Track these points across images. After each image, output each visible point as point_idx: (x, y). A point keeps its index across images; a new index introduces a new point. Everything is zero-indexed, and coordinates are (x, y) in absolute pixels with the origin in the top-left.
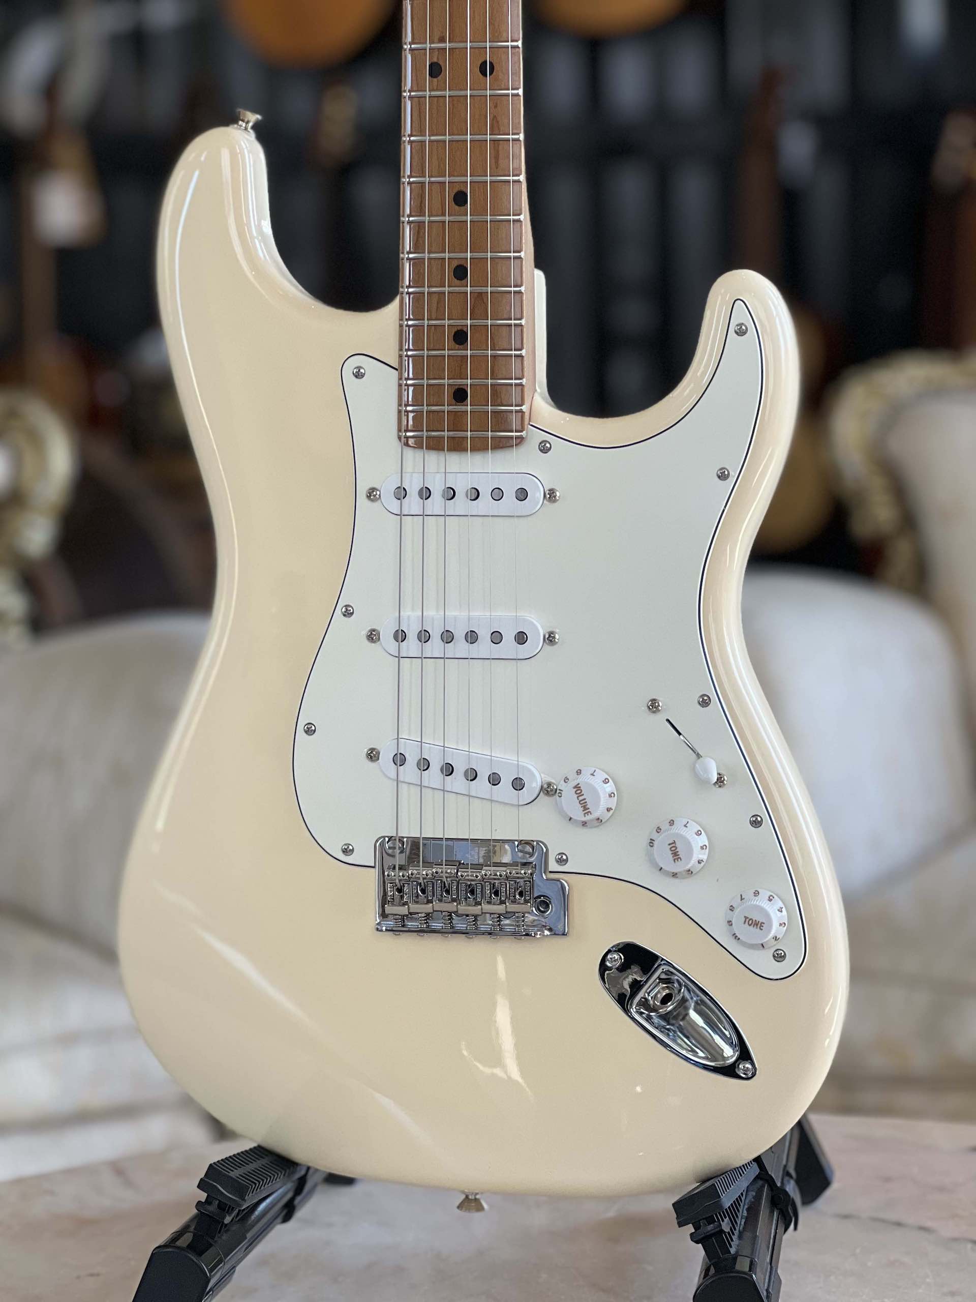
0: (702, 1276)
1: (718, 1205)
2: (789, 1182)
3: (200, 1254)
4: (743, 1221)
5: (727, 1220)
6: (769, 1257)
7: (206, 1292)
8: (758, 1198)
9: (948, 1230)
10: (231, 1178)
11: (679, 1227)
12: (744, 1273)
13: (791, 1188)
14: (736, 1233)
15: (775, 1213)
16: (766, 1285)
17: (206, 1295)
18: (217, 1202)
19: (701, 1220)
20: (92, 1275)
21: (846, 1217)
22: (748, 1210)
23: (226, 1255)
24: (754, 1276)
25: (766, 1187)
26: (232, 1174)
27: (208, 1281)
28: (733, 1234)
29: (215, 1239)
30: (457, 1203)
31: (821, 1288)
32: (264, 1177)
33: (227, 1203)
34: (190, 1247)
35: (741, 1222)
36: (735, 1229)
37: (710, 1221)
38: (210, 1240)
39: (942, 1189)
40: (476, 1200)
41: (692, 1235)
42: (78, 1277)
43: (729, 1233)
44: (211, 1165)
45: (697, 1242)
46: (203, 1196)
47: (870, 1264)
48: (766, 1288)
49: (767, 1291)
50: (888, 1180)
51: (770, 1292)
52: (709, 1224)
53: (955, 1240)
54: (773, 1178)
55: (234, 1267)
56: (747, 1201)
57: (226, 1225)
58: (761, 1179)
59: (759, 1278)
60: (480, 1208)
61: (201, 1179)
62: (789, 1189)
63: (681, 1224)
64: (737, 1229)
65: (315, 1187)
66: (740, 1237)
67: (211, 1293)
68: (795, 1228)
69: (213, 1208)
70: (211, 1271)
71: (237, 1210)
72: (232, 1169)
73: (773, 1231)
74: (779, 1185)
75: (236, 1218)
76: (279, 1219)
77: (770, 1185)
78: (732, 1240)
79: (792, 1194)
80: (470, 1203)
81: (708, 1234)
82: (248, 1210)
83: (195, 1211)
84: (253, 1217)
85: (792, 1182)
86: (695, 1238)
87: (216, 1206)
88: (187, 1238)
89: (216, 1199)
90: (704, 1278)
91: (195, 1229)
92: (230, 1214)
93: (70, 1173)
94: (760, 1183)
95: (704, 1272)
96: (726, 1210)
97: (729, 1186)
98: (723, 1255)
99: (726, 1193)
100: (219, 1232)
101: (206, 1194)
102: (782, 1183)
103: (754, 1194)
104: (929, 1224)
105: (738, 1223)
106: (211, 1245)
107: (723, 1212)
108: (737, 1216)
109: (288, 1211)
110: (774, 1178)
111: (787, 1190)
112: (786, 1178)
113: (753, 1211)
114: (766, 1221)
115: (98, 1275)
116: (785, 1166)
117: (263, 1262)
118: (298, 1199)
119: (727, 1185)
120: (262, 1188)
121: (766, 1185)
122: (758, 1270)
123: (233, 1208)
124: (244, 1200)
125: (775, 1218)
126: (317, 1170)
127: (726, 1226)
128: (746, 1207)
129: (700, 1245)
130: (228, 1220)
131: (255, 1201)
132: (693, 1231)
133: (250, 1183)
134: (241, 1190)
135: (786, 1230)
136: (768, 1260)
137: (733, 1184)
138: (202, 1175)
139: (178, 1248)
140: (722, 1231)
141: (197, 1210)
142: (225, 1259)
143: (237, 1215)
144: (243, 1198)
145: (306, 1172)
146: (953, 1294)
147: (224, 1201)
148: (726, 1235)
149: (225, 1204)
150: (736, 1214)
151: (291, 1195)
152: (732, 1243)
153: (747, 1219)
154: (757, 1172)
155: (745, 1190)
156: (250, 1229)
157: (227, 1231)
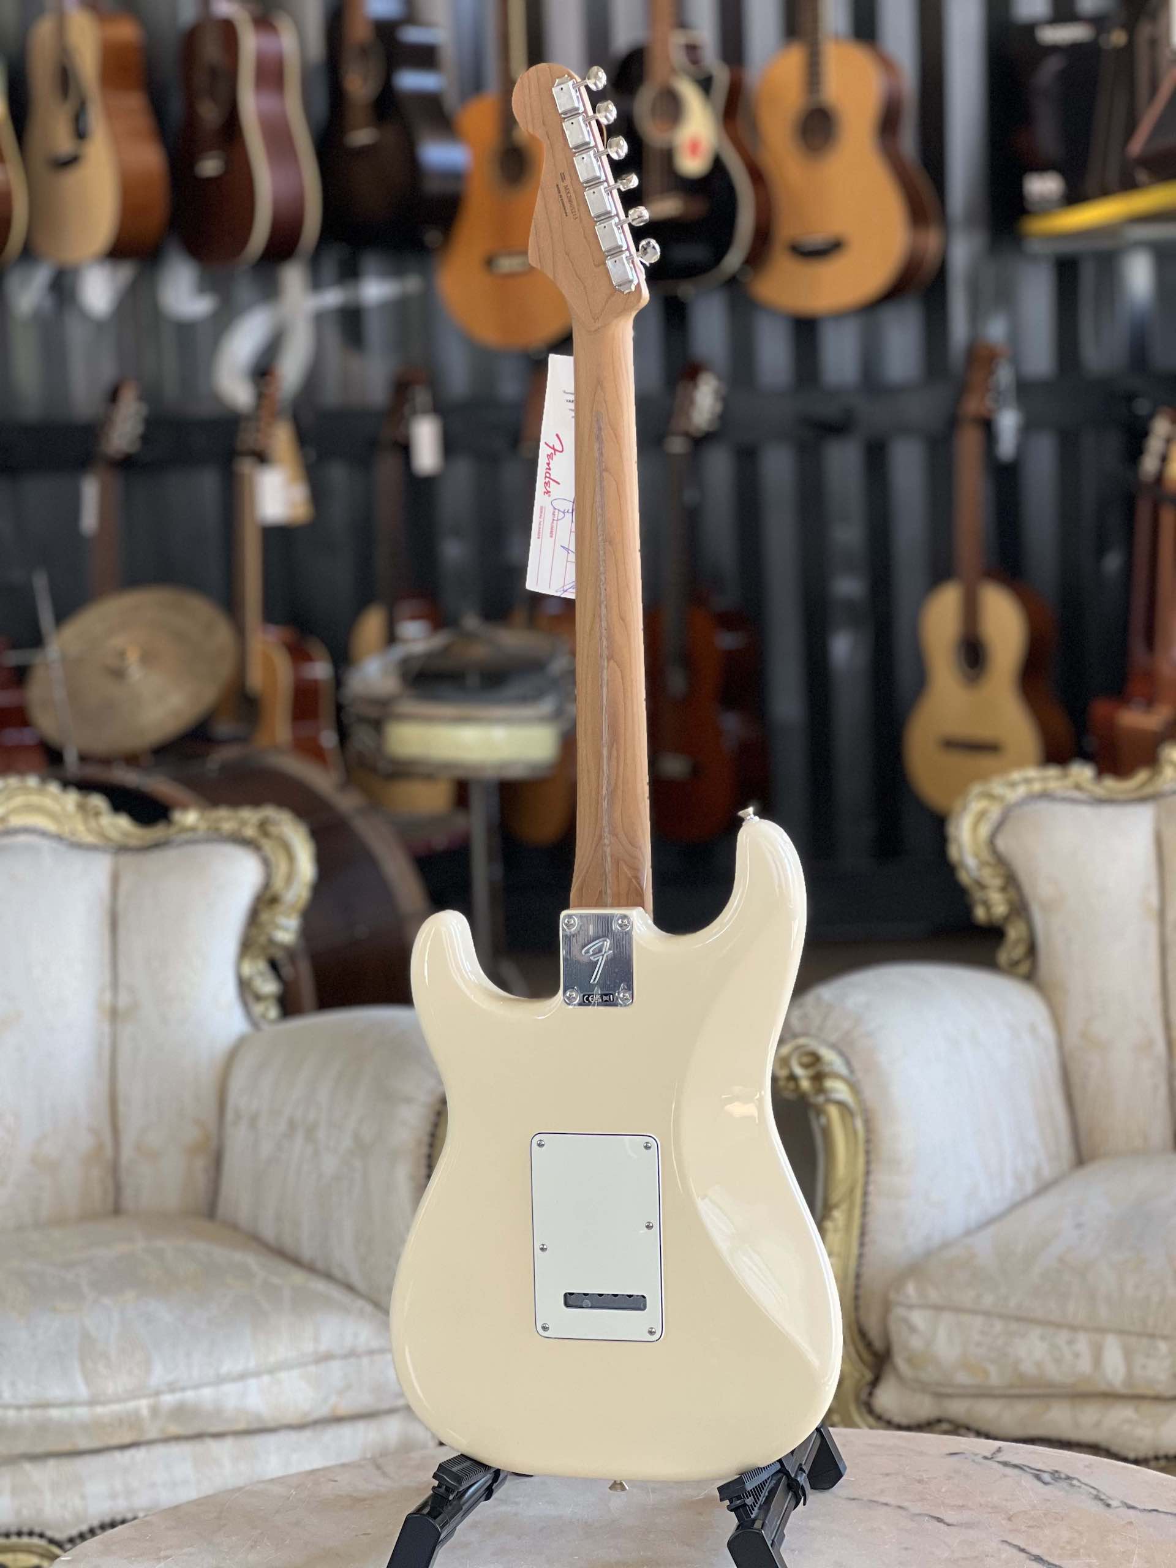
1: (745, 1489)
2: (802, 1475)
3: (435, 1518)
4: (764, 1498)
5: (751, 1497)
6: (779, 1522)
7: (439, 1541)
8: (777, 1484)
9: (916, 1508)
10: (453, 1472)
12: (758, 1530)
13: (802, 1479)
14: (758, 1505)
16: (773, 1536)
17: (439, 1544)
18: (444, 1487)
19: (734, 1498)
20: (364, 1534)
21: (853, 1499)
22: (769, 1492)
24: (765, 1531)
25: (784, 1478)
26: (453, 1469)
27: (440, 1535)
28: (755, 1506)
29: (443, 1510)
30: (609, 1486)
32: (472, 1471)
34: (429, 1513)
35: (762, 1499)
36: (757, 1503)
37: (739, 1498)
38: (441, 1510)
39: (920, 1481)
40: (621, 1484)
41: (728, 1506)
43: (752, 1505)
44: (440, 1465)
45: (731, 1511)
46: (436, 1483)
47: (859, 1530)
48: (772, 1539)
50: (887, 1475)
51: (774, 1542)
52: (739, 1500)
53: (918, 1514)
54: (790, 1472)
55: (455, 1528)
56: (769, 1486)
57: (450, 1500)
58: (781, 1472)
59: (769, 1533)
60: (623, 1488)
61: (435, 1473)
63: (721, 1500)
64: (759, 1503)
65: (504, 1479)
66: (760, 1508)
67: (442, 1542)
68: (804, 1504)
69: (442, 1490)
70: (442, 1528)
71: (457, 1491)
72: (453, 1465)
73: (786, 1504)
74: (793, 1476)
75: (456, 1497)
76: (483, 1499)
77: (786, 1475)
78: (754, 1510)
79: (803, 1482)
80: (617, 1486)
81: (737, 1506)
82: (463, 1491)
83: (431, 1492)
84: (466, 1496)
85: (804, 1475)
86: (730, 1509)
87: (444, 1489)
88: (426, 1511)
89: (444, 1485)
90: (735, 1532)
91: (432, 1503)
92: (452, 1494)
94: (780, 1475)
95: (735, 1528)
96: (748, 1492)
97: (753, 1476)
98: (747, 1518)
99: (752, 1482)
100: (446, 1505)
101: (438, 1482)
102: (796, 1476)
103: (775, 1482)
104: (906, 1504)
105: (760, 1499)
106: (440, 1514)
107: (746, 1493)
108: (759, 1496)
109: (489, 1493)
111: (800, 1480)
112: (800, 1472)
113: (772, 1493)
114: (782, 1499)
115: (369, 1534)
116: (800, 1464)
118: (495, 1485)
120: (471, 1478)
121: (784, 1476)
122: (769, 1528)
123: (454, 1490)
124: (461, 1486)
125: (789, 1497)
126: (503, 1471)
127: (749, 1501)
128: (767, 1489)
129: (734, 1512)
130: (451, 1498)
131: (467, 1486)
132: (729, 1504)
133: (464, 1474)
134: (459, 1480)
135: (796, 1506)
136: (778, 1524)
137: (757, 1476)
138: (436, 1470)
139: (421, 1514)
140: (747, 1504)
141: (433, 1491)
143: (457, 1494)
144: (460, 1484)
145: (497, 1472)
146: (906, 1549)
147: (449, 1486)
148: (749, 1507)
149: (450, 1488)
150: (759, 1494)
151: (490, 1482)
152: (753, 1512)
153: (767, 1498)
154: (778, 1469)
155: (770, 1479)
156: (465, 1503)
157: (450, 1505)
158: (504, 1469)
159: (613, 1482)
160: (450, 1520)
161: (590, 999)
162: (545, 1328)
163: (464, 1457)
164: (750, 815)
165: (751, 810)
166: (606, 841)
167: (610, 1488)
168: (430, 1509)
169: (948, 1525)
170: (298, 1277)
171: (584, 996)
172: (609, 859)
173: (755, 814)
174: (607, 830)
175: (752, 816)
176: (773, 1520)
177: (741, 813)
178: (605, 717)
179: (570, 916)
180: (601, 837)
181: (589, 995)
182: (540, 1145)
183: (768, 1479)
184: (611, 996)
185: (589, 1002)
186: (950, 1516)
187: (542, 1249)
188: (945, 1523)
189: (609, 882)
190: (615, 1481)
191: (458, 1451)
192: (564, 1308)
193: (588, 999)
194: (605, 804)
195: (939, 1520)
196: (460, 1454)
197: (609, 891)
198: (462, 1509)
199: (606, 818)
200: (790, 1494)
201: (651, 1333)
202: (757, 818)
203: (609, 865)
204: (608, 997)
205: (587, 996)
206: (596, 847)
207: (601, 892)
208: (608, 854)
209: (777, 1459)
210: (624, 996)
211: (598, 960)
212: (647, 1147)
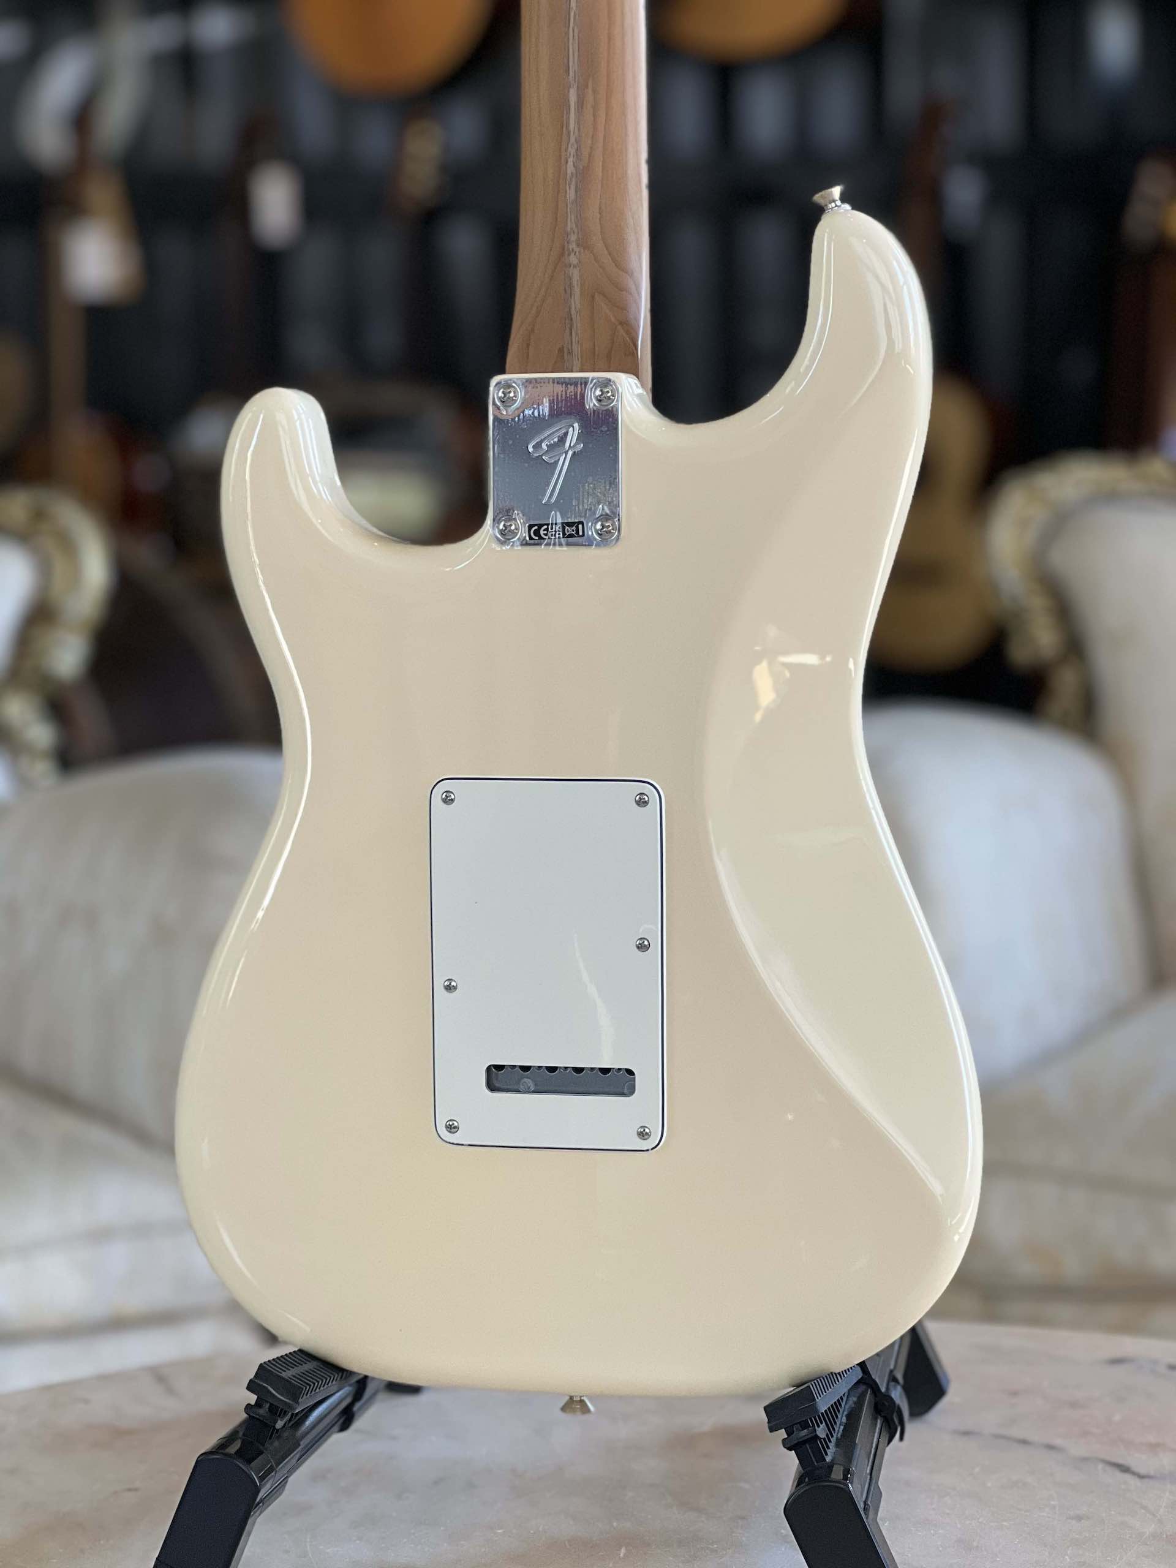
0: (795, 1486)
1: (814, 1409)
2: (895, 1389)
3: (249, 1461)
4: (842, 1427)
5: (823, 1426)
6: (869, 1468)
7: (256, 1502)
8: (859, 1404)
9: (1078, 1449)
10: (283, 1379)
11: (771, 1432)
12: (839, 1482)
13: (898, 1395)
14: (833, 1440)
15: (879, 1421)
16: (864, 1496)
17: (256, 1507)
18: (268, 1405)
19: (794, 1425)
20: (130, 1490)
21: (966, 1433)
22: (848, 1416)
23: (278, 1464)
24: (850, 1485)
25: (869, 1393)
26: (284, 1375)
27: (258, 1491)
28: (830, 1441)
29: (266, 1446)
30: (561, 1405)
31: (934, 1509)
32: (319, 1378)
33: (279, 1405)
34: (239, 1453)
35: (839, 1429)
36: (832, 1436)
37: (804, 1425)
38: (261, 1447)
39: (1074, 1405)
41: (784, 1440)
42: (115, 1493)
43: (824, 1439)
44: (261, 1365)
45: (790, 1449)
46: (252, 1398)
47: (989, 1484)
48: (864, 1499)
49: (865, 1503)
50: (1015, 1393)
51: (868, 1505)
52: (803, 1429)
53: (1085, 1459)
54: (878, 1384)
55: (287, 1478)
56: (847, 1407)
57: (278, 1430)
58: (865, 1383)
59: (857, 1488)
61: (251, 1380)
62: (895, 1394)
63: (772, 1430)
64: (834, 1436)
65: (375, 1394)
66: (837, 1445)
67: (261, 1504)
68: (901, 1438)
69: (263, 1411)
70: (262, 1479)
71: (290, 1414)
72: (284, 1369)
73: (875, 1440)
74: (883, 1390)
75: (288, 1424)
76: (336, 1428)
77: (872, 1389)
78: (828, 1448)
79: (898, 1401)
80: (574, 1405)
81: (801, 1440)
82: (302, 1414)
83: (245, 1416)
84: (308, 1423)
85: (899, 1388)
86: (787, 1445)
87: (267, 1410)
88: (233, 1449)
89: (267, 1402)
90: (797, 1487)
91: (245, 1435)
92: (282, 1418)
93: (105, 1379)
94: (862, 1388)
95: (797, 1481)
96: (822, 1414)
97: (826, 1388)
98: (817, 1462)
99: (822, 1396)
100: (270, 1438)
101: (256, 1397)
102: (887, 1389)
103: (855, 1399)
104: (1058, 1442)
105: (836, 1429)
106: (261, 1453)
107: (819, 1416)
108: (835, 1423)
109: (346, 1418)
110: (878, 1382)
111: (893, 1396)
112: (892, 1384)
113: (853, 1417)
114: (868, 1431)
115: (136, 1490)
116: (891, 1371)
117: (319, 1477)
118: (357, 1406)
119: (824, 1388)
120: (318, 1390)
121: (869, 1390)
122: (855, 1480)
123: (285, 1412)
124: (297, 1403)
125: (879, 1426)
126: (373, 1379)
127: (821, 1431)
128: (845, 1413)
129: (793, 1452)
130: (280, 1424)
131: (308, 1405)
132: (786, 1436)
133: (304, 1384)
134: (295, 1393)
135: (890, 1441)
136: (868, 1471)
137: (831, 1388)
138: (252, 1376)
139: (225, 1455)
140: (817, 1437)
141: (247, 1414)
142: (277, 1467)
143: (290, 1420)
144: (296, 1399)
145: (363, 1383)
146: (1079, 1518)
147: (275, 1403)
148: (821, 1442)
149: (277, 1407)
150: (834, 1419)
151: (349, 1400)
152: (828, 1451)
153: (846, 1426)
154: (860, 1377)
155: (846, 1395)
156: (303, 1437)
157: (279, 1437)
158: (376, 1376)
159: (567, 1398)
160: (277, 1466)
161: (542, 532)
162: (451, 1128)
163: (304, 1355)
164: (834, 201)
165: (836, 191)
166: (573, 259)
167: (563, 1409)
168: (242, 1443)
169: (1141, 1477)
170: (65, 1123)
171: (530, 527)
172: (577, 290)
173: (844, 198)
174: (573, 238)
175: (839, 203)
176: (861, 1466)
177: (818, 198)
178: (573, 33)
179: (508, 385)
180: (563, 252)
181: (540, 526)
182: (448, 800)
183: (844, 1395)
184: (580, 526)
185: (541, 538)
186: (1138, 1461)
187: (449, 988)
188: (1134, 1473)
189: (577, 334)
190: (571, 1398)
191: (295, 1345)
192: (487, 1092)
193: (537, 533)
194: (571, 194)
195: (1125, 1469)
196: (296, 1349)
197: (576, 349)
198: (299, 1445)
199: (571, 218)
200: (879, 1422)
201: (643, 1135)
202: (847, 207)
203: (576, 302)
204: (574, 528)
205: (536, 528)
206: (553, 271)
207: (561, 350)
208: (575, 283)
209: (857, 1363)
210: (603, 526)
211: (556, 462)
212: (642, 802)
